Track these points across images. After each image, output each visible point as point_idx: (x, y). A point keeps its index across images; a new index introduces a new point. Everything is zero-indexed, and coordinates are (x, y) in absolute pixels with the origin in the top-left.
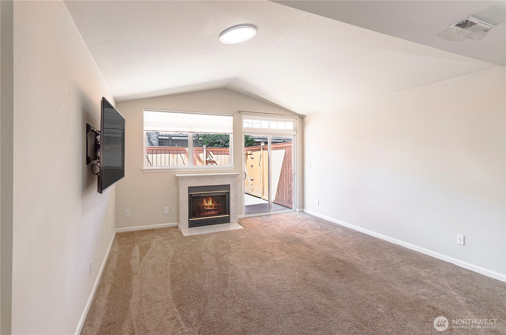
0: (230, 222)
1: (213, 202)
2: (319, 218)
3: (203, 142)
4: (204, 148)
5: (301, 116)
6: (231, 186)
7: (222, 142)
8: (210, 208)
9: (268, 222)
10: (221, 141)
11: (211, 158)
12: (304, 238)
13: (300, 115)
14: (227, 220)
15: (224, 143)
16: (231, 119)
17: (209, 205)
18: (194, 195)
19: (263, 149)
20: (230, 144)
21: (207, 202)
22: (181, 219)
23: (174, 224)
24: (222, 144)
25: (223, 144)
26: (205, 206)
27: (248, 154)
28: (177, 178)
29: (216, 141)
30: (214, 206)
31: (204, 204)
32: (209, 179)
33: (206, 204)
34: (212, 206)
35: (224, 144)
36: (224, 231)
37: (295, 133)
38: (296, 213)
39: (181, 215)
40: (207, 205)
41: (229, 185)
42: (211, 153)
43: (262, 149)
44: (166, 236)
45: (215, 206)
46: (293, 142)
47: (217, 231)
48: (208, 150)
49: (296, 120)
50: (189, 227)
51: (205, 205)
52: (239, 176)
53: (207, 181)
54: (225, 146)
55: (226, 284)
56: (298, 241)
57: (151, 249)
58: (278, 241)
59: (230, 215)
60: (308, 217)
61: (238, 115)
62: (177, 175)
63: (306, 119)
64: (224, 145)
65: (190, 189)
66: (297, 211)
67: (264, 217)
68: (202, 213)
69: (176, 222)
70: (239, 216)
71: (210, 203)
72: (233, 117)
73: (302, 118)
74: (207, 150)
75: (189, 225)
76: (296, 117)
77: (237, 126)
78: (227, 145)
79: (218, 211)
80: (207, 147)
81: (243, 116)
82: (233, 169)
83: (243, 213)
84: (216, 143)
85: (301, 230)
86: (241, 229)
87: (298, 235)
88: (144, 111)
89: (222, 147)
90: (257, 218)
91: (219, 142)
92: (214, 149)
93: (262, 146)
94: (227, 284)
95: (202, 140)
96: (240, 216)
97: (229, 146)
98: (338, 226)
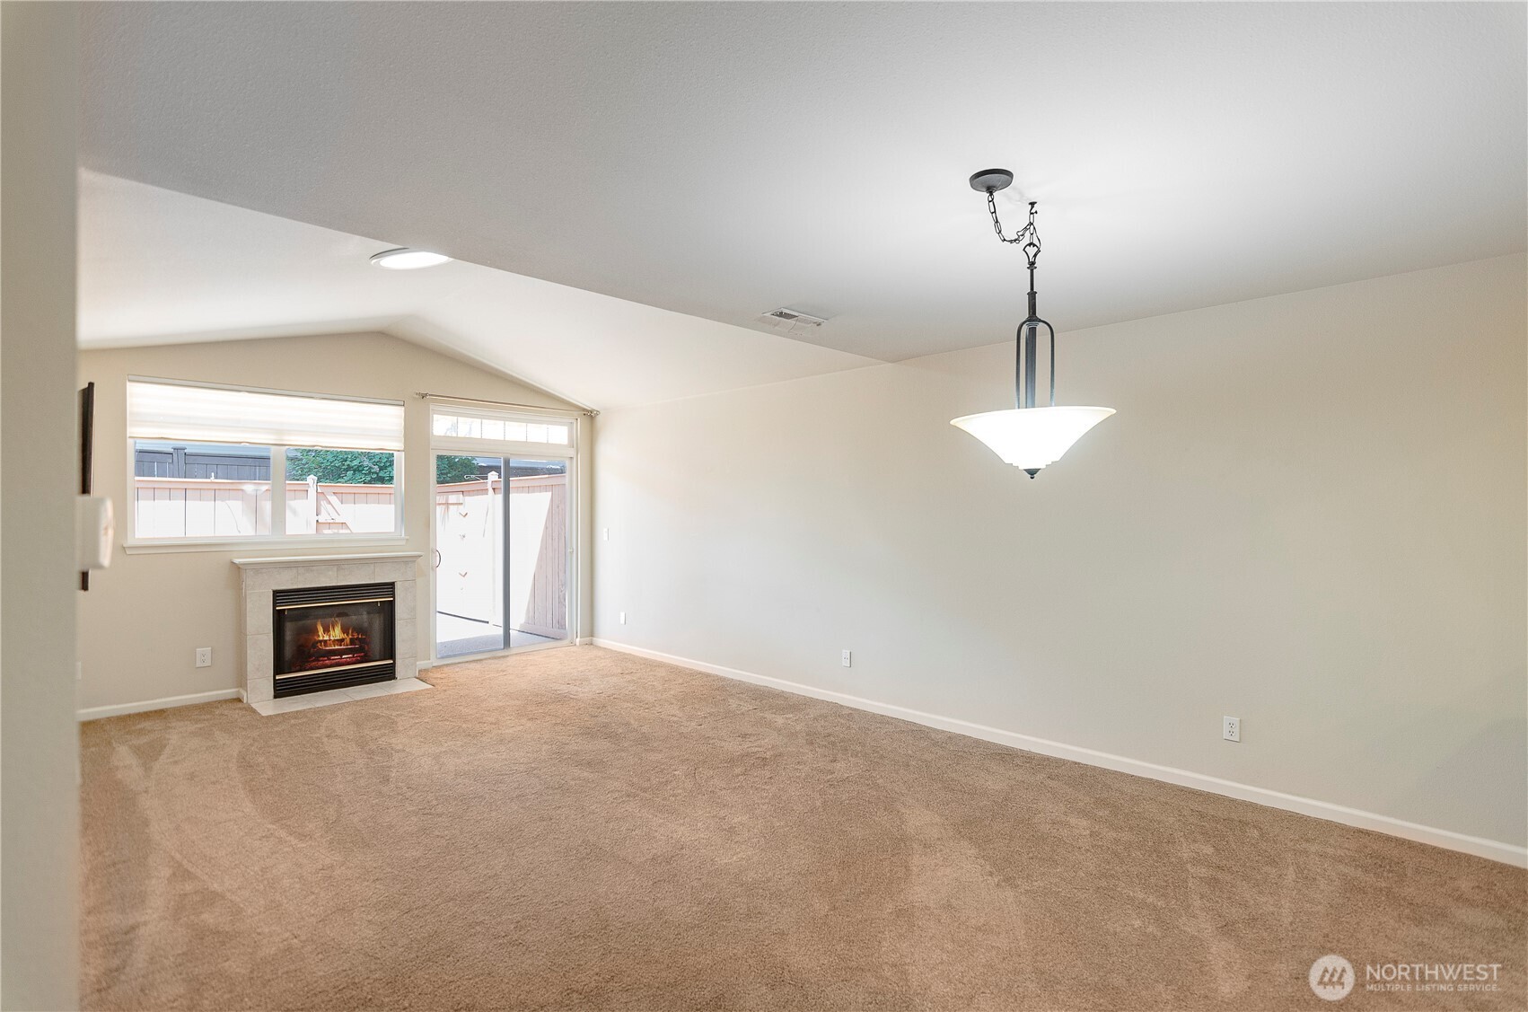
0: (394, 678)
1: (345, 630)
2: (625, 654)
3: (304, 465)
4: (311, 485)
5: (588, 411)
6: (398, 586)
7: (371, 468)
8: (337, 647)
9: (498, 672)
10: (365, 464)
11: (334, 515)
12: (577, 692)
13: (584, 410)
14: (388, 674)
15: (376, 468)
16: (398, 412)
17: (332, 638)
18: (291, 613)
19: (494, 489)
20: (395, 473)
21: (326, 630)
22: (250, 675)
23: (229, 692)
24: (370, 472)
25: (373, 473)
26: (321, 641)
27: (450, 502)
28: (237, 569)
29: (348, 463)
30: (348, 641)
31: (319, 636)
32: (335, 569)
33: (322, 636)
34: (342, 640)
35: (377, 474)
36: (380, 697)
37: (572, 453)
38: (573, 649)
39: (250, 667)
40: (326, 638)
41: (393, 584)
42: (333, 499)
43: (491, 491)
44: (207, 720)
45: (352, 641)
46: (567, 475)
47: (358, 698)
48: (325, 490)
49: (574, 421)
50: (275, 697)
51: (321, 638)
52: (419, 560)
53: (330, 573)
54: (381, 480)
55: (386, 780)
56: (562, 699)
57: (167, 751)
58: (516, 702)
59: (394, 661)
60: (601, 653)
61: (419, 403)
62: (237, 561)
63: (599, 419)
64: (375, 476)
65: (278, 595)
66: (578, 644)
67: (490, 661)
68: (313, 661)
69: (231, 688)
70: (422, 662)
71: (337, 633)
72: (403, 408)
73: (590, 416)
74: (319, 491)
75: (275, 690)
76: (575, 413)
77: (415, 431)
78: (387, 474)
79: (362, 654)
80: (319, 481)
81: (431, 407)
82: (404, 543)
83: (433, 656)
84: (349, 468)
85: (575, 680)
86: (427, 689)
87: (564, 689)
88: (128, 383)
89: (370, 482)
90: (472, 666)
91: (359, 467)
92: (342, 486)
93: (490, 483)
94: (388, 780)
95: (302, 460)
96: (422, 664)
97: (391, 479)
98: (660, 665)
